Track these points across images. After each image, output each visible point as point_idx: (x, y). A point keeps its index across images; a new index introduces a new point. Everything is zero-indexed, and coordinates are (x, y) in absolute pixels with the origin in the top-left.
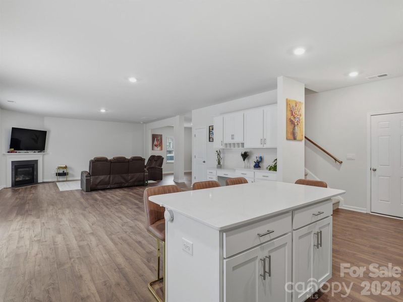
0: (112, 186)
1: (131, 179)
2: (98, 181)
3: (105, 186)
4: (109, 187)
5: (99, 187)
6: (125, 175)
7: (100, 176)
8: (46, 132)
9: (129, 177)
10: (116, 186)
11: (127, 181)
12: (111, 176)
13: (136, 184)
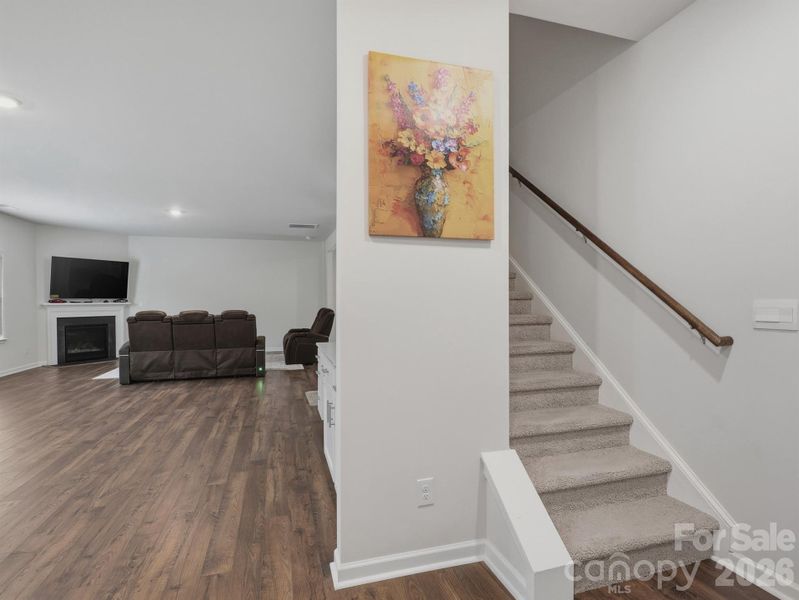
0: (180, 375)
1: (222, 361)
2: (147, 362)
3: (165, 375)
4: (172, 376)
5: (150, 375)
6: (207, 353)
7: (150, 354)
8: (127, 264)
9: (219, 357)
10: (187, 374)
11: (215, 365)
12: (176, 352)
13: (235, 372)
